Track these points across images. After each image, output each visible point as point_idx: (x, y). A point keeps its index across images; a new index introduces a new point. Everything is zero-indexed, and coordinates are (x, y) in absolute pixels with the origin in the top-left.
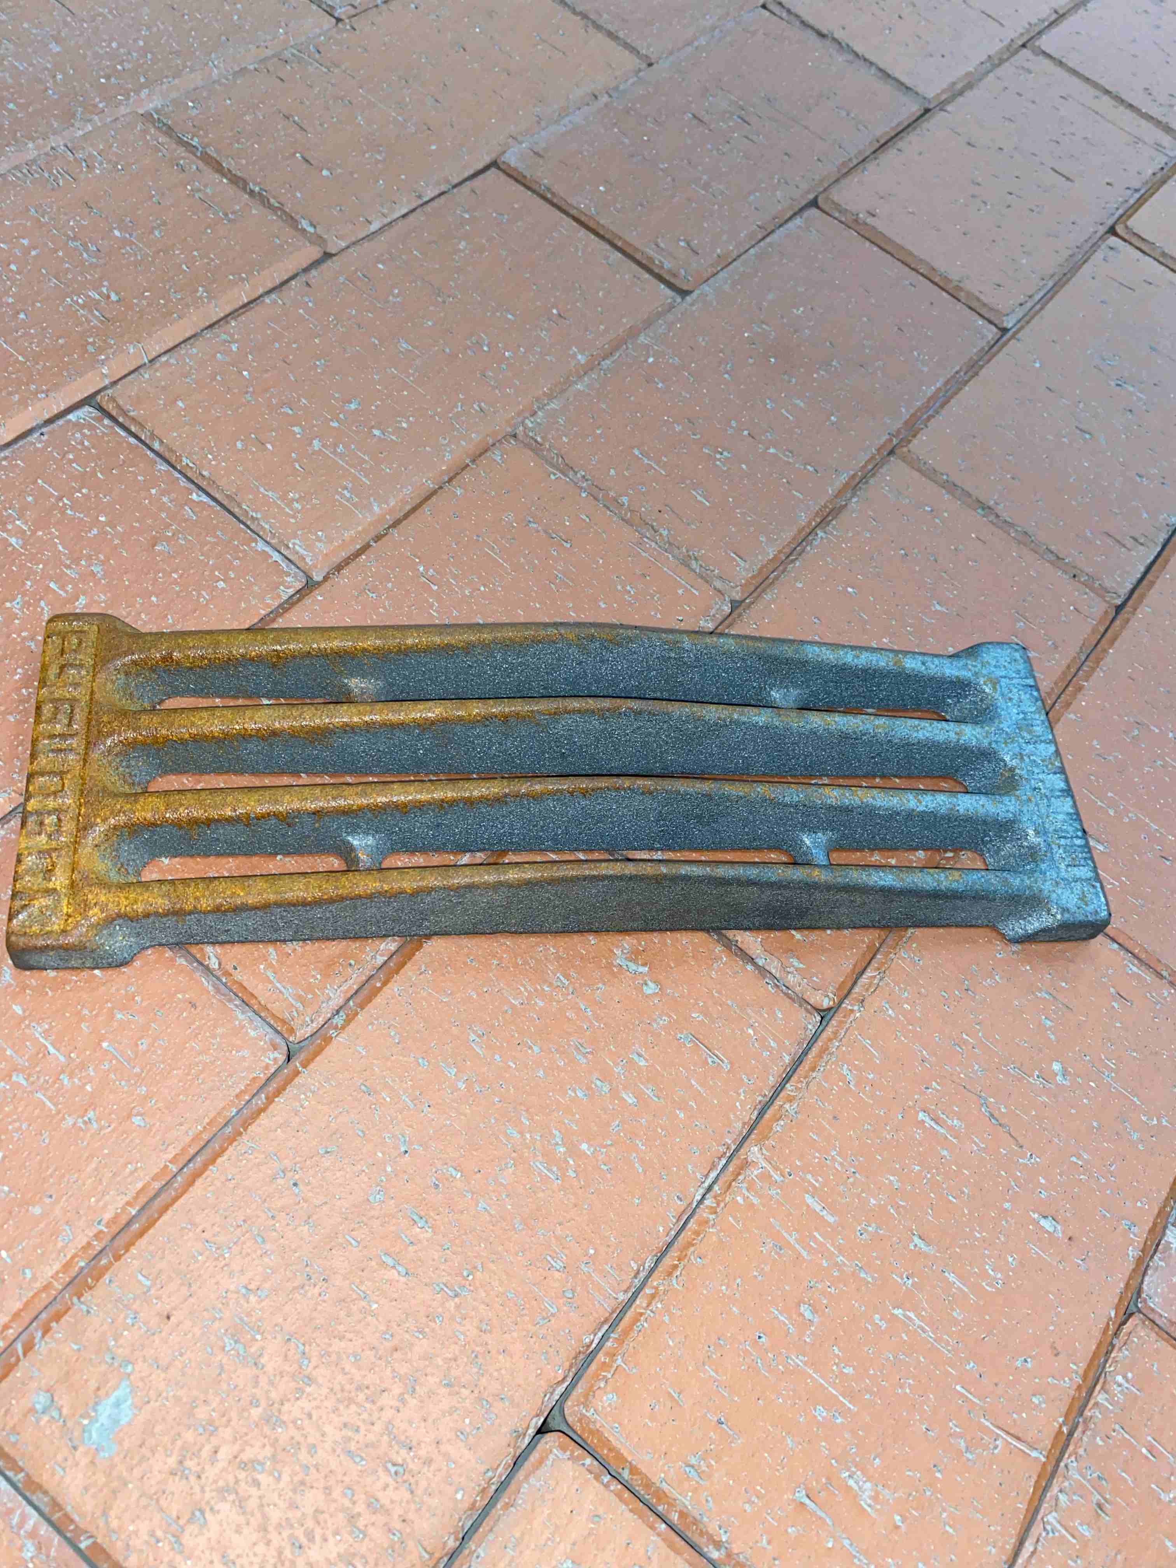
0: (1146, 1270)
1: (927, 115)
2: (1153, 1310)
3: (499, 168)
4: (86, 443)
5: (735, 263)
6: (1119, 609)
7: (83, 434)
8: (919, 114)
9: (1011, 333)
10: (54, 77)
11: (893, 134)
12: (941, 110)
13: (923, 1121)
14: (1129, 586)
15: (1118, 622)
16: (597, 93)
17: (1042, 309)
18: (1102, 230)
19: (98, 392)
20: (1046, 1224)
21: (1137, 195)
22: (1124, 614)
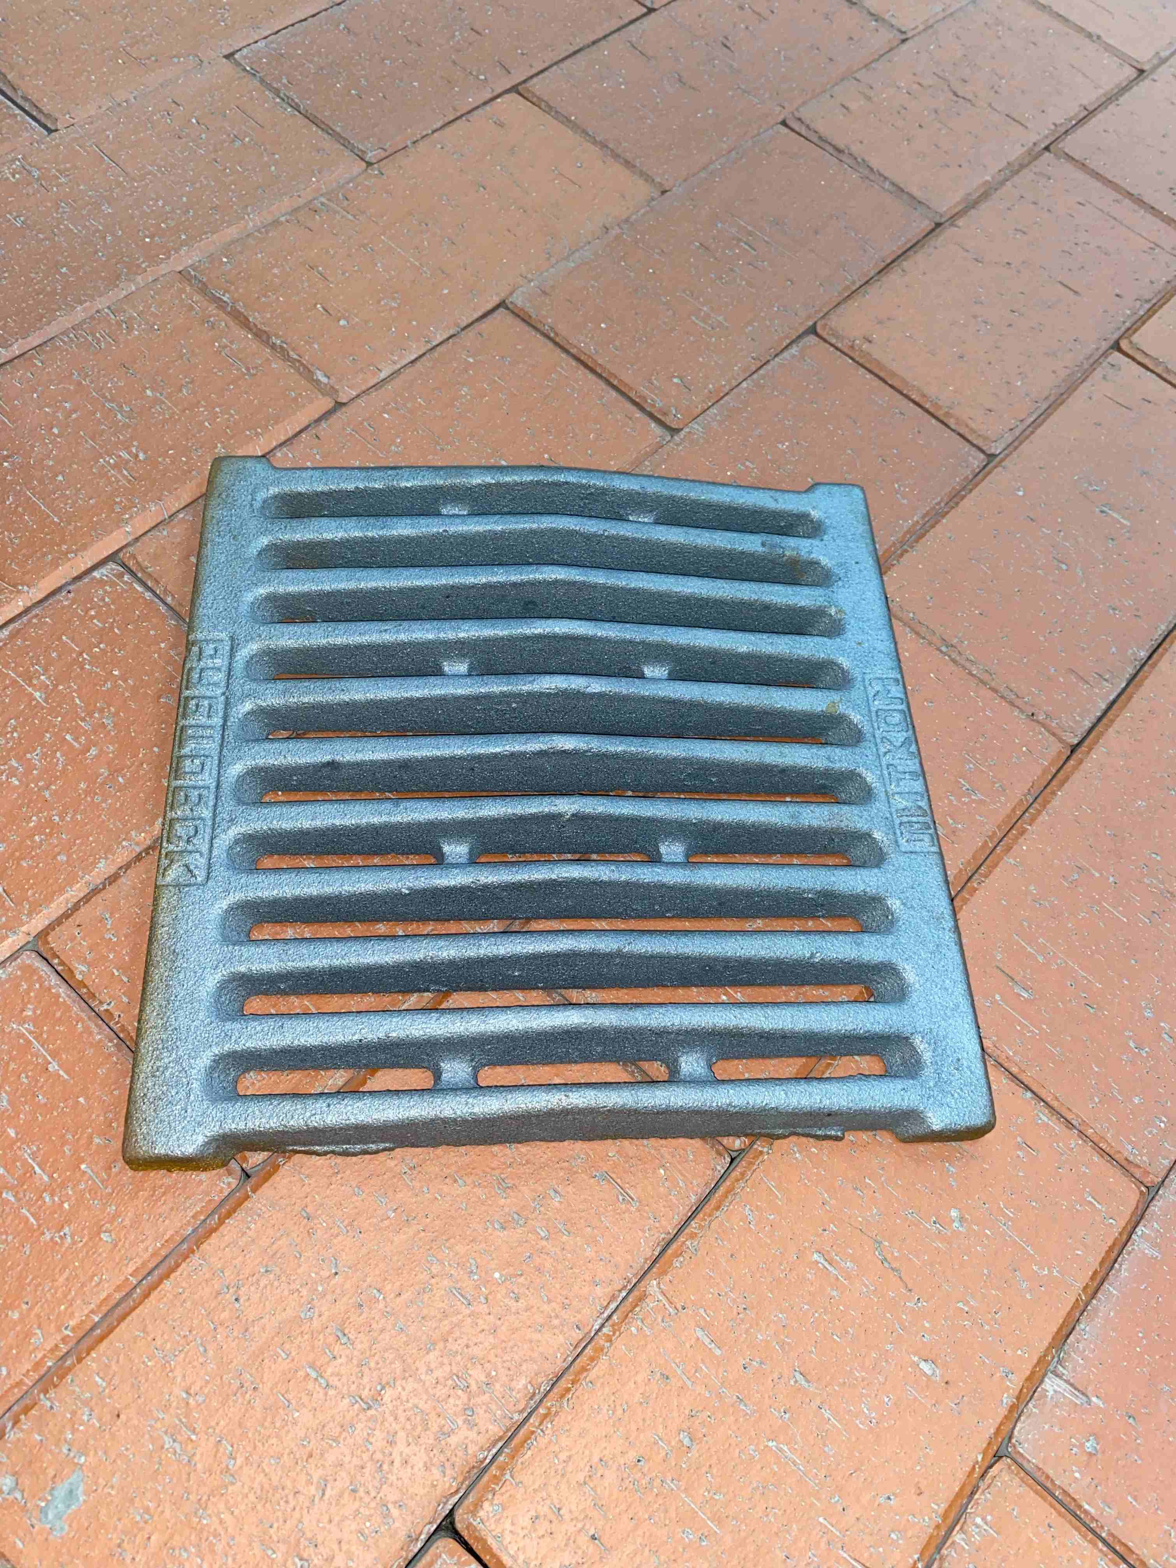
0: (1020, 1416)
1: (937, 231)
2: (1022, 1455)
3: (507, 308)
4: (107, 600)
5: (726, 398)
6: (1074, 749)
7: (106, 591)
8: (930, 228)
9: (998, 459)
10: (105, 237)
11: (900, 252)
12: (952, 225)
13: (817, 1262)
14: (1088, 724)
15: (1072, 762)
16: (608, 225)
17: (1032, 433)
18: (1105, 345)
19: (121, 549)
20: (925, 1367)
21: (1147, 306)
22: (1078, 755)
